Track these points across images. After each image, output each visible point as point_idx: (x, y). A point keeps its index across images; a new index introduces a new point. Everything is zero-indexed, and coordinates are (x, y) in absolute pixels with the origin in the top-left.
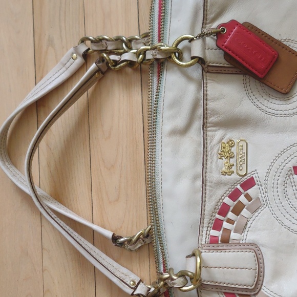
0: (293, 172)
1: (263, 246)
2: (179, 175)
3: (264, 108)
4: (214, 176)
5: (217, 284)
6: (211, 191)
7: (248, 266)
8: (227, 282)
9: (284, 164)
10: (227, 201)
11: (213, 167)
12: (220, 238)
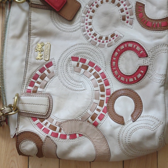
0: (71, 59)
1: (53, 95)
2: (14, 58)
3: (60, 27)
4: (32, 60)
5: (27, 112)
6: (30, 67)
7: (44, 104)
8: (32, 111)
9: (67, 56)
10: (38, 73)
11: (32, 55)
12: (32, 90)
